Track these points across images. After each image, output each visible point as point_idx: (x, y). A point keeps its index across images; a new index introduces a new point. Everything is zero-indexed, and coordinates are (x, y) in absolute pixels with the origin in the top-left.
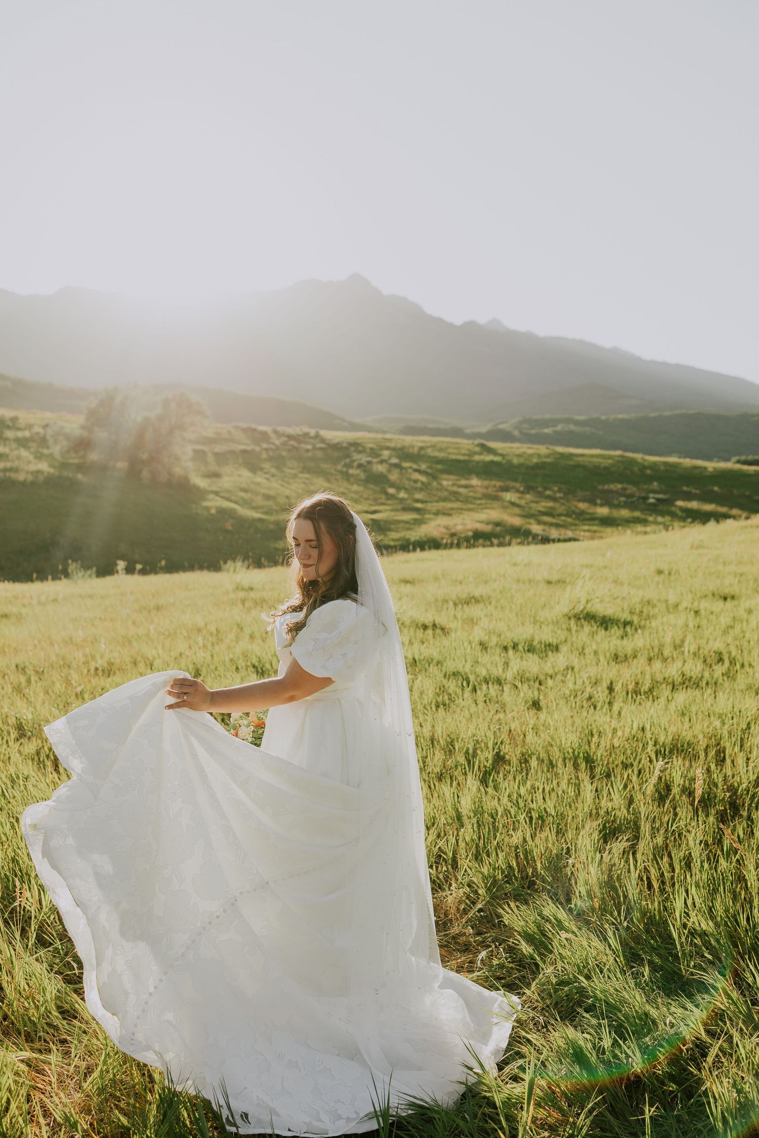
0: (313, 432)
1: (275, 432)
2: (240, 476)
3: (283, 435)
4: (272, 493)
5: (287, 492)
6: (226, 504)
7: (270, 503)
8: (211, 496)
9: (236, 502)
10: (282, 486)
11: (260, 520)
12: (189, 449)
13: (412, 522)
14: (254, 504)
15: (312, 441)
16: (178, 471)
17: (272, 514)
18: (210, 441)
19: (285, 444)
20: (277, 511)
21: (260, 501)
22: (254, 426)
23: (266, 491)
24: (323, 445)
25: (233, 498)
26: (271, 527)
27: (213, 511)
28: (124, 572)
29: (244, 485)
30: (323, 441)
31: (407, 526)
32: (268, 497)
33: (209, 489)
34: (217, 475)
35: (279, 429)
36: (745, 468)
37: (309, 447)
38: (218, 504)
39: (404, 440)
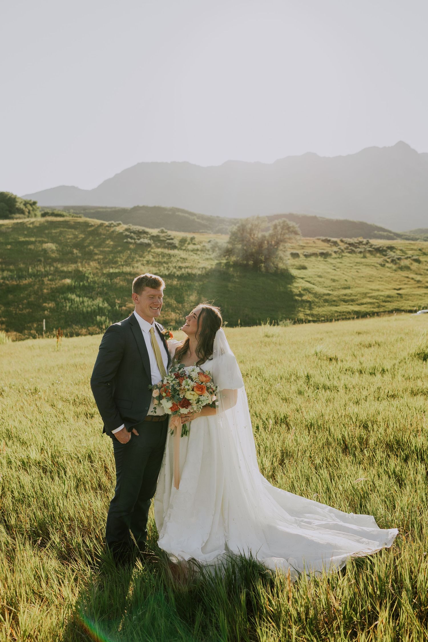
0: (365, 241)
1: (342, 241)
2: (318, 268)
3: (346, 243)
4: (336, 278)
5: (346, 278)
6: (308, 285)
7: (334, 284)
8: (301, 280)
9: (313, 284)
10: (343, 274)
11: (329, 295)
12: (288, 253)
13: (423, 295)
14: (325, 285)
15: (364, 246)
16: (281, 265)
17: (336, 291)
18: (303, 247)
19: (347, 248)
20: (339, 289)
21: (328, 283)
22: (329, 239)
23: (333, 277)
24: (370, 249)
25: (312, 281)
26: (335, 299)
27: (300, 289)
29: (319, 274)
30: (371, 246)
31: (420, 297)
32: (334, 281)
33: (299, 276)
34: (304, 268)
35: (344, 239)
37: (363, 250)
38: (303, 285)
39: (423, 244)
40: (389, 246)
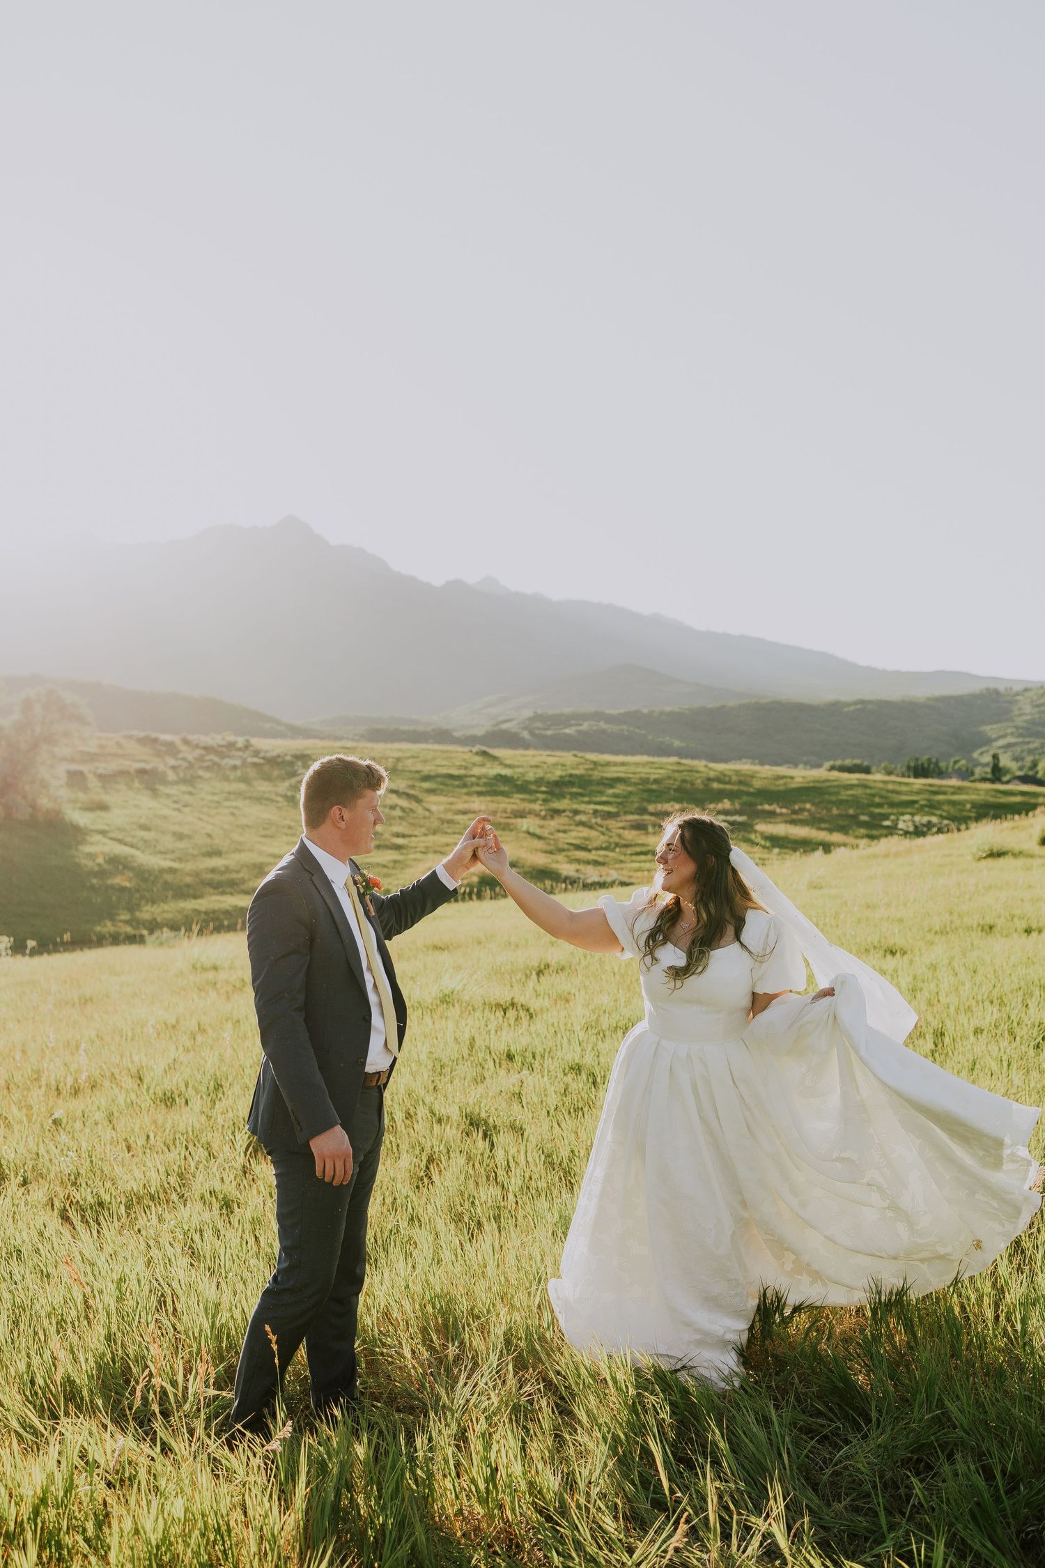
0: (240, 742)
1: (186, 742)
2: (136, 806)
3: (197, 746)
4: (185, 830)
5: (209, 829)
6: (119, 850)
7: (181, 845)
8: (98, 837)
9: (132, 846)
10: (200, 819)
11: (172, 871)
12: (62, 769)
13: (391, 865)
14: (160, 848)
15: (240, 753)
16: (44, 802)
17: (187, 861)
18: (91, 757)
19: (200, 759)
20: (194, 856)
21: (168, 842)
22: (154, 735)
23: (177, 828)
24: (256, 760)
25: (128, 839)
26: (188, 880)
27: (100, 860)
28: (9, 952)
29: (143, 821)
30: (257, 753)
31: (385, 870)
32: (180, 837)
33: (93, 827)
34: (103, 807)
35: (190, 737)
36: (846, 776)
37: (238, 762)
38: (106, 849)
39: (372, 749)
40: (298, 753)
